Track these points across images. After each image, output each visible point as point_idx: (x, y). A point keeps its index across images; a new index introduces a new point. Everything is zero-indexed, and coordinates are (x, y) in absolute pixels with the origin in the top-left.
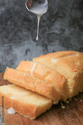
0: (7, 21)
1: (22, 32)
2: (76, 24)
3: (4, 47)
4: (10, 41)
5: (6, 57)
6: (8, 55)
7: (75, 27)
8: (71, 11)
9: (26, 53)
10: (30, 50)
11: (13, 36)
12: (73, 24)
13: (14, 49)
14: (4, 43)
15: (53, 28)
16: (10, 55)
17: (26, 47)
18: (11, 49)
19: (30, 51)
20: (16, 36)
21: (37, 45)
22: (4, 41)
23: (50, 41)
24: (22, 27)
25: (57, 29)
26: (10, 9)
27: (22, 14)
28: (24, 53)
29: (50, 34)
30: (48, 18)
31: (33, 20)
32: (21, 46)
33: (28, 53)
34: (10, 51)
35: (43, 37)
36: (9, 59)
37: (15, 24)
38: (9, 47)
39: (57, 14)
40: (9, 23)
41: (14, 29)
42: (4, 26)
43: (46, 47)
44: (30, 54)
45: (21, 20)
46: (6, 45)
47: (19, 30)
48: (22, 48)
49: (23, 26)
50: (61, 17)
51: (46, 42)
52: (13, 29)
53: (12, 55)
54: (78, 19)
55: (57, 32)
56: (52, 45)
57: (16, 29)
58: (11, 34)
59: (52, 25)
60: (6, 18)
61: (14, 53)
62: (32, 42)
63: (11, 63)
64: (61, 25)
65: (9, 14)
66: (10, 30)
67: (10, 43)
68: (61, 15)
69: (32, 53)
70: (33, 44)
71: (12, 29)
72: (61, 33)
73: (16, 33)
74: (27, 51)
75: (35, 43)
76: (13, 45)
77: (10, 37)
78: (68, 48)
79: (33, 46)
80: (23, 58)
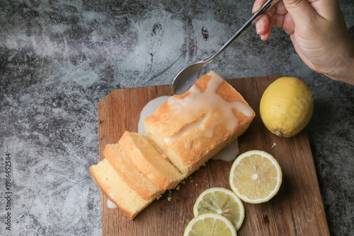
3: (116, 21)
4: (125, 10)
5: (120, 37)
6: (122, 33)
11: (130, 3)
13: (133, 23)
14: (115, 13)
16: (126, 34)
17: (153, 21)
18: (127, 23)
19: (161, 28)
20: (135, 2)
21: (172, 18)
22: (114, 11)
23: (196, 12)
28: (150, 30)
32: (145, 19)
33: (157, 31)
34: (126, 27)
38: (125, 21)
43: (190, 21)
44: (161, 31)
46: (117, 17)
48: (145, 22)
51: (190, 13)
56: (201, 19)
61: (133, 30)
62: (164, 12)
67: (125, 13)
69: (164, 31)
70: (167, 16)
74: (156, 27)
75: (170, 15)
76: (132, 17)
77: (124, 4)
78: (230, 24)
79: (165, 20)
80: (149, 39)
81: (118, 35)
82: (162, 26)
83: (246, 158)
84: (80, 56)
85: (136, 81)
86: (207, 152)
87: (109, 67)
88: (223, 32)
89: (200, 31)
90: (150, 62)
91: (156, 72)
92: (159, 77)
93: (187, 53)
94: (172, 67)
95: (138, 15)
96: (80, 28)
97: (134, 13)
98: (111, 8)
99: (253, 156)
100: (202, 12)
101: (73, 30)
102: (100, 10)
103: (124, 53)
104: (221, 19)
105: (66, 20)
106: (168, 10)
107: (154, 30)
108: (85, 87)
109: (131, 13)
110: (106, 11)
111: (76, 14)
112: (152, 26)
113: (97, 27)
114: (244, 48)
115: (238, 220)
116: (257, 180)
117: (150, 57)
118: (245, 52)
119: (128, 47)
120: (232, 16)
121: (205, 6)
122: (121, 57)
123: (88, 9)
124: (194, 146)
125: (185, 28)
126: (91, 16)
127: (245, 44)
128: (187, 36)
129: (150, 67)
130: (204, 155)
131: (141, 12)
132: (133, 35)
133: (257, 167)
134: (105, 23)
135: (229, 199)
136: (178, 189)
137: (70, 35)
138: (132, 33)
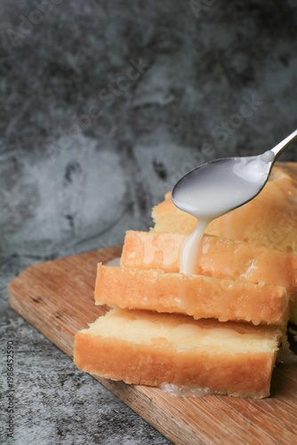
1: (46, 111)
2: (218, 69)
4: (12, 142)
5: (4, 196)
6: (9, 190)
7: (217, 80)
8: (199, 29)
9: (68, 177)
10: (78, 165)
11: (20, 127)
12: (209, 69)
13: (27, 168)
15: (147, 88)
16: (16, 189)
17: (65, 158)
18: (17, 168)
19: (80, 171)
20: (30, 124)
21: (99, 148)
23: (139, 133)
24: (47, 96)
25: (158, 90)
27: (42, 52)
28: (61, 177)
29: (137, 109)
30: (127, 58)
31: (78, 71)
32: (48, 156)
33: (73, 176)
34: (14, 177)
36: (15, 203)
37: (23, 89)
38: (12, 164)
39: (153, 43)
41: (20, 105)
43: (130, 151)
44: (81, 177)
45: (40, 72)
47: (38, 106)
48: (53, 160)
49: (49, 91)
50: (167, 52)
51: (128, 136)
52: (16, 106)
53: (23, 187)
54: (221, 52)
55: (160, 99)
56: (148, 144)
57: (27, 104)
58: (14, 121)
59: (140, 79)
61: (28, 181)
62: (83, 140)
63: (21, 212)
64: (170, 76)
66: (7, 108)
67: (13, 149)
68: (166, 44)
69: (85, 176)
70: (88, 145)
71: (13, 106)
72: (173, 103)
73: (27, 115)
74: (71, 170)
75: (94, 143)
76: (25, 155)
77: (9, 130)
78: (200, 148)
79: (86, 153)
80: (60, 194)
82: (82, 167)
89: (150, 167)
93: (136, 207)
95: (36, 150)
97: (29, 148)
100: (148, 131)
103: (16, 222)
104: (183, 140)
106: (89, 133)
109: (24, 147)
112: (64, 168)
117: (68, 221)
121: (151, 120)
125: (122, 164)
128: (128, 178)
129: (70, 233)
131: (40, 144)
132: (29, 190)
138: (26, 186)
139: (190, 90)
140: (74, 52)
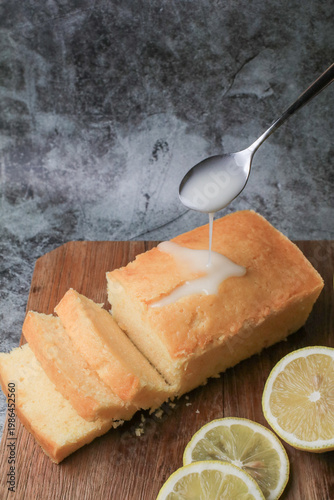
0: (93, 54)
3: (91, 132)
4: (108, 112)
5: (95, 163)
6: (100, 156)
10: (166, 144)
13: (119, 137)
14: (91, 118)
15: (247, 79)
16: (106, 156)
17: (155, 135)
18: (110, 137)
19: (168, 150)
21: (188, 131)
22: (88, 113)
23: (230, 122)
24: (143, 74)
25: (259, 82)
26: (101, 18)
27: (141, 33)
28: (148, 153)
29: (234, 97)
30: (228, 48)
31: (176, 55)
32: (140, 130)
33: (160, 154)
34: (107, 145)
35: (211, 107)
37: (122, 65)
38: (106, 133)
39: (258, 35)
40: (102, 59)
41: (118, 79)
42: (87, 68)
43: (219, 139)
44: (167, 156)
45: (138, 52)
46: (95, 125)
47: (134, 82)
48: (142, 137)
49: (147, 69)
50: (272, 46)
51: (219, 124)
52: (114, 80)
53: (113, 156)
55: (259, 92)
56: (238, 135)
57: (124, 80)
58: (111, 93)
59: (239, 70)
60: (91, 47)
61: (118, 151)
62: (174, 119)
64: (273, 70)
65: (100, 33)
66: (106, 81)
67: (108, 119)
68: (273, 38)
69: (171, 156)
70: (179, 127)
71: (111, 79)
72: (272, 96)
73: (124, 90)
74: (159, 147)
75: (185, 125)
76: (118, 126)
77: (106, 101)
78: (290, 147)
79: (176, 134)
80: (145, 169)
81: (92, 158)
82: (170, 146)
83: (300, 359)
84: (24, 191)
85: (114, 236)
86: (222, 338)
87: (70, 212)
88: (277, 162)
90: (143, 209)
91: (151, 224)
92: (157, 233)
94: (181, 220)
95: (129, 123)
96: (29, 143)
97: (123, 120)
98: (83, 108)
99: (313, 357)
100: (240, 122)
101: (17, 146)
102: (64, 111)
103: (99, 191)
105: (8, 128)
106: (182, 115)
107: (154, 153)
108: (21, 238)
109: (118, 119)
110: (75, 113)
111: (25, 117)
112: (152, 145)
113: (59, 141)
114: (314, 193)
115: (274, 485)
116: (318, 404)
117: (145, 199)
118: (314, 201)
119: (107, 182)
120: (294, 130)
121: (246, 111)
122: (93, 197)
123: (45, 109)
124: (196, 323)
126: (49, 121)
127: (314, 184)
129: (141, 216)
130: (214, 345)
131: (134, 118)
132: (118, 160)
133: (321, 379)
134: (73, 136)
135: (259, 443)
136: (159, 415)
137: (12, 156)
138: (116, 156)
139: (292, 86)
140: (174, 37)
